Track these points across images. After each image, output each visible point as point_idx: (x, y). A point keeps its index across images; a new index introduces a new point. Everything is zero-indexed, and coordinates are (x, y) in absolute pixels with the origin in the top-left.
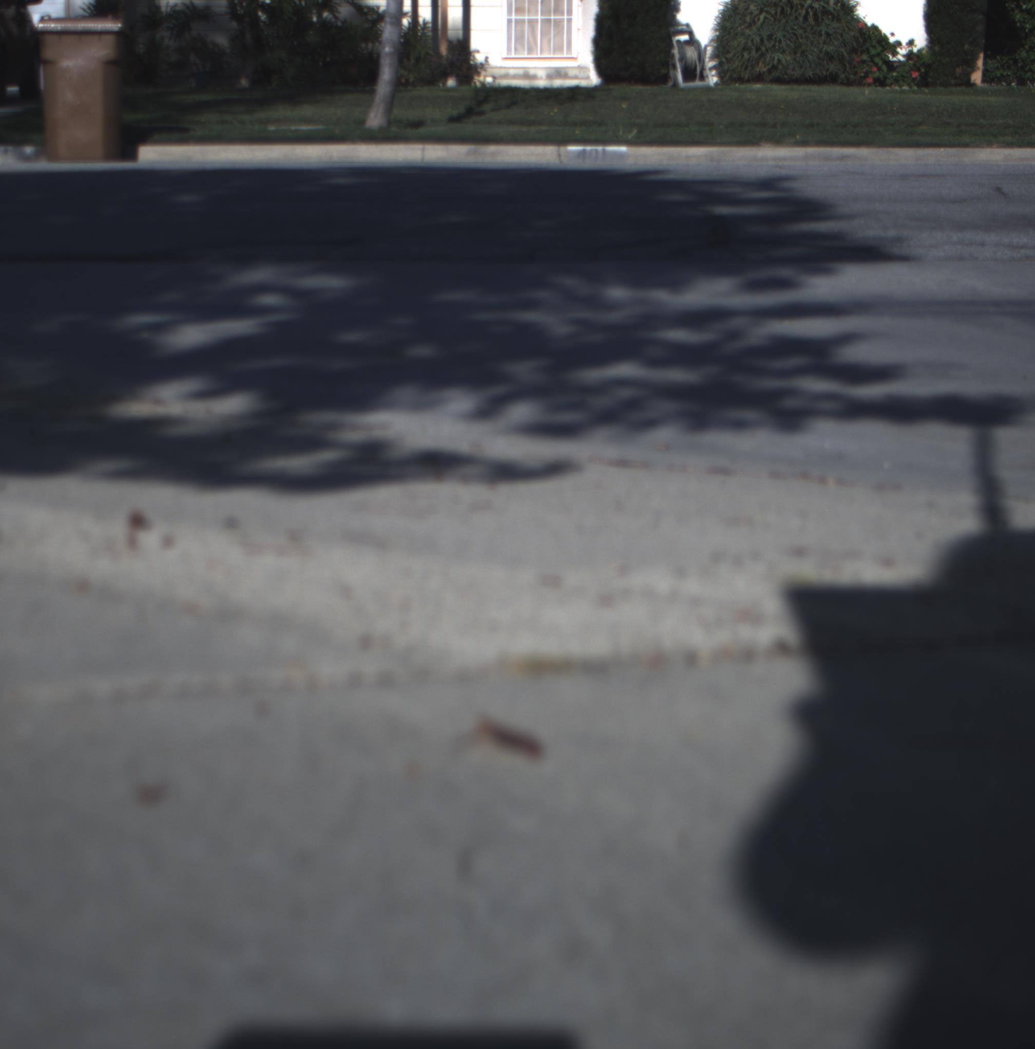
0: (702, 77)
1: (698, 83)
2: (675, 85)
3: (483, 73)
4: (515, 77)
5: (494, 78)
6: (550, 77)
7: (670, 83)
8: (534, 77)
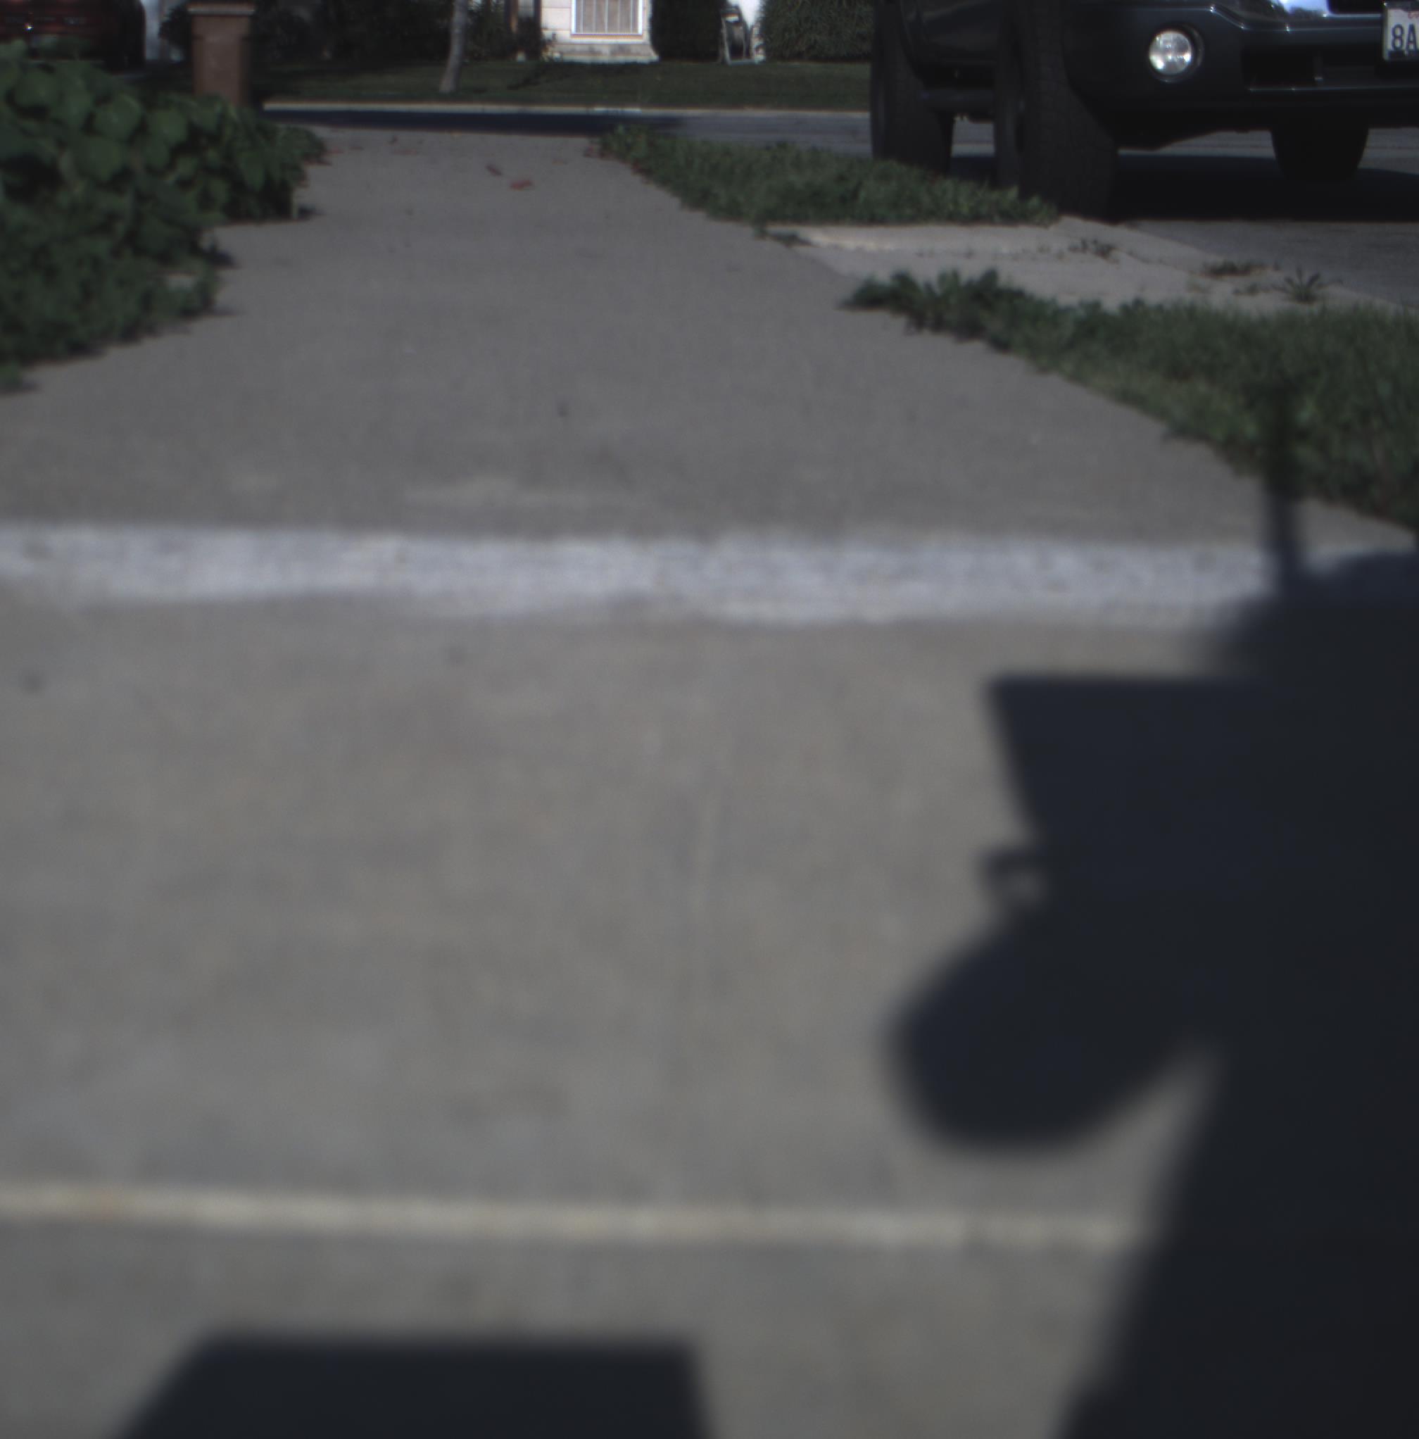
0: (748, 54)
1: (744, 61)
2: (724, 62)
3: (550, 49)
4: (581, 53)
5: (561, 53)
6: (613, 53)
7: (720, 60)
8: (599, 53)
